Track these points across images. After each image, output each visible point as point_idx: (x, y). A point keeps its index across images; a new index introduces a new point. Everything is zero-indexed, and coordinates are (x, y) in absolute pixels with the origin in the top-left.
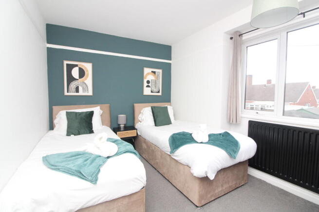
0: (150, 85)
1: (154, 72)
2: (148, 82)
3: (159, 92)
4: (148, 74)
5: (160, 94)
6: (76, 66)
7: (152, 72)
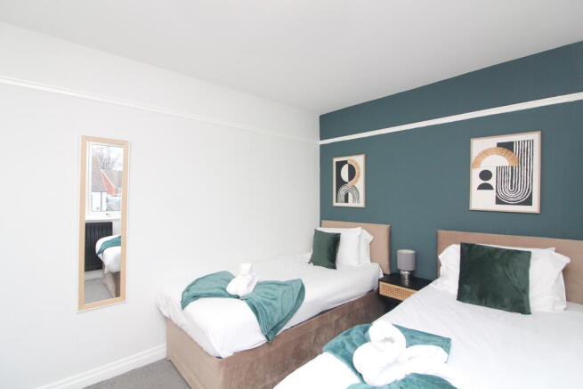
0: (492, 182)
1: (508, 146)
2: (485, 175)
3: (528, 202)
4: (485, 153)
5: (534, 208)
6: (345, 162)
7: (499, 145)
